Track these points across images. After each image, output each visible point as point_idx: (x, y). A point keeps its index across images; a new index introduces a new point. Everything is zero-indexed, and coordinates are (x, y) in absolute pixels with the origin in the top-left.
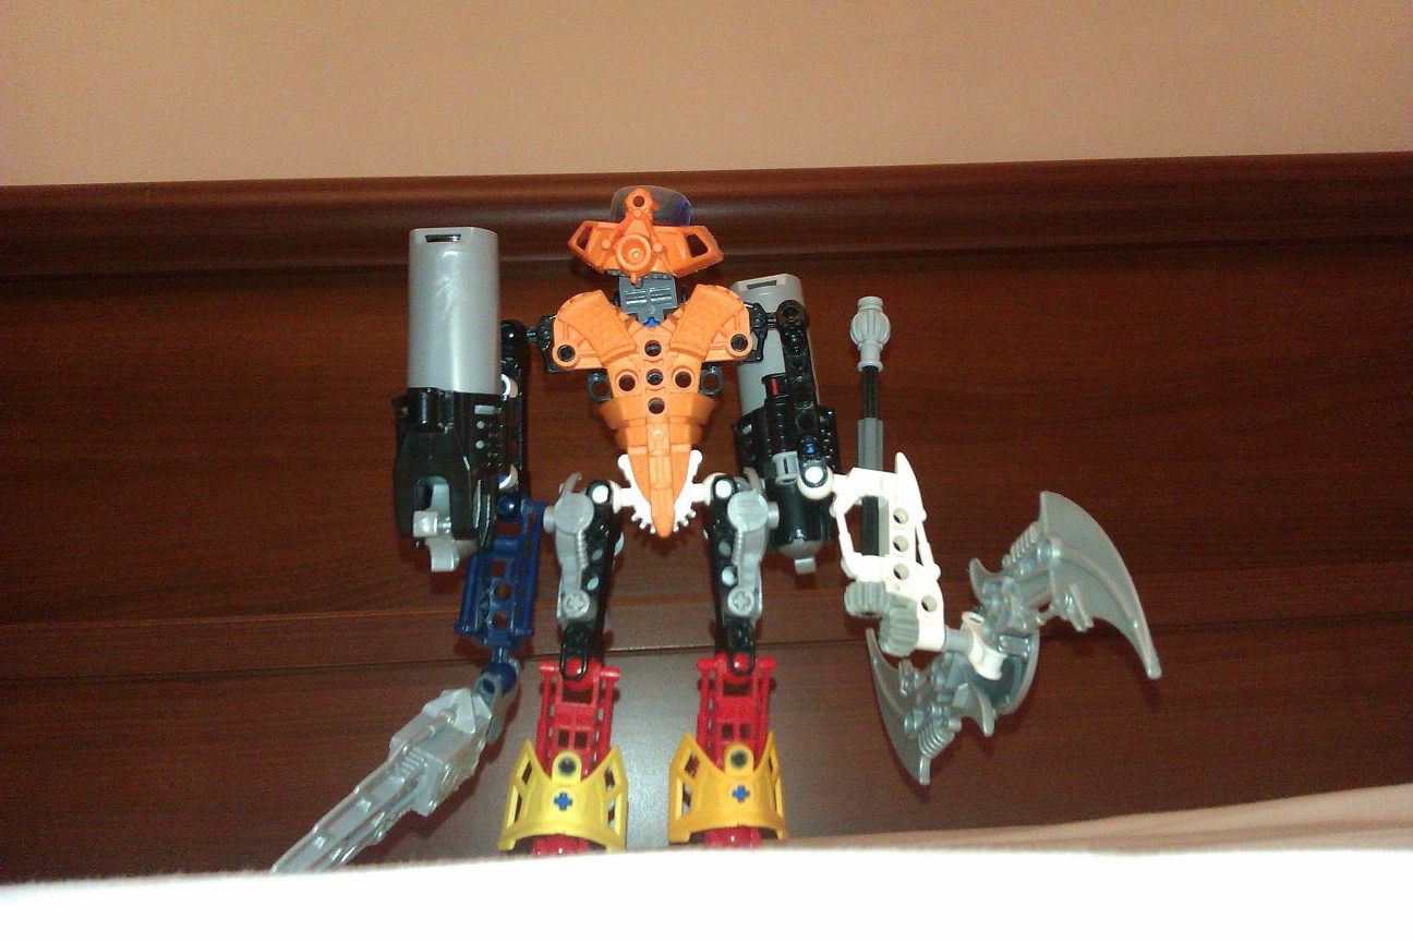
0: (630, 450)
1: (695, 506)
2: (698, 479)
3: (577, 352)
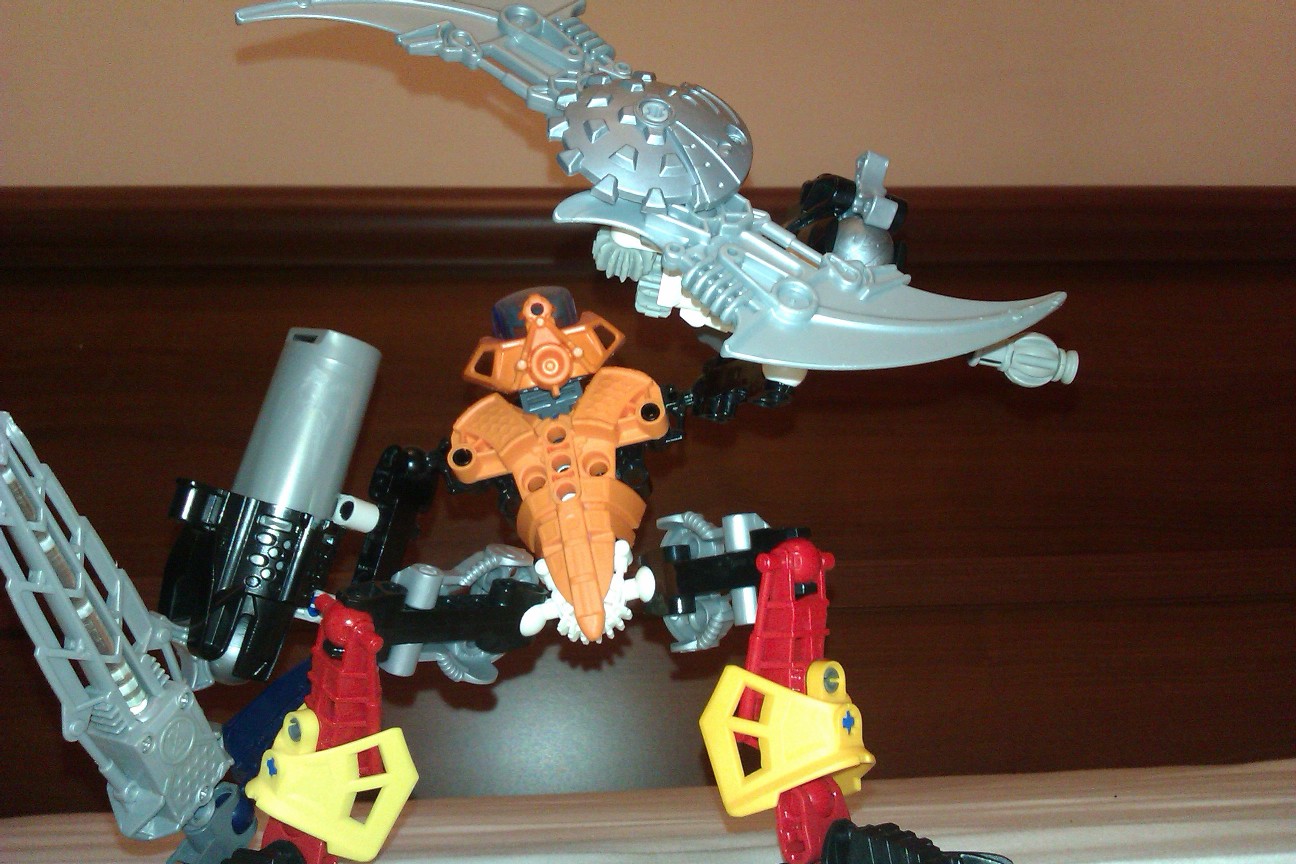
0: (546, 551)
1: (630, 604)
2: (630, 574)
3: (475, 455)
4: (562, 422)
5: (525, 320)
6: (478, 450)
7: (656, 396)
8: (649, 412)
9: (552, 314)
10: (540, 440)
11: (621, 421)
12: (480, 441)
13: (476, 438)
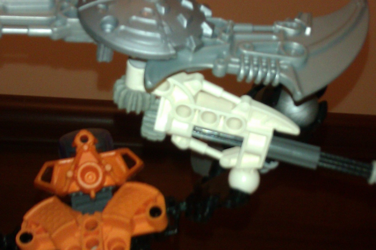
3: (36, 237)
4: (96, 217)
5: (76, 147)
6: (38, 233)
7: (161, 202)
8: (155, 212)
9: (94, 143)
10: (80, 228)
11: (136, 217)
12: (40, 227)
13: (37, 225)
